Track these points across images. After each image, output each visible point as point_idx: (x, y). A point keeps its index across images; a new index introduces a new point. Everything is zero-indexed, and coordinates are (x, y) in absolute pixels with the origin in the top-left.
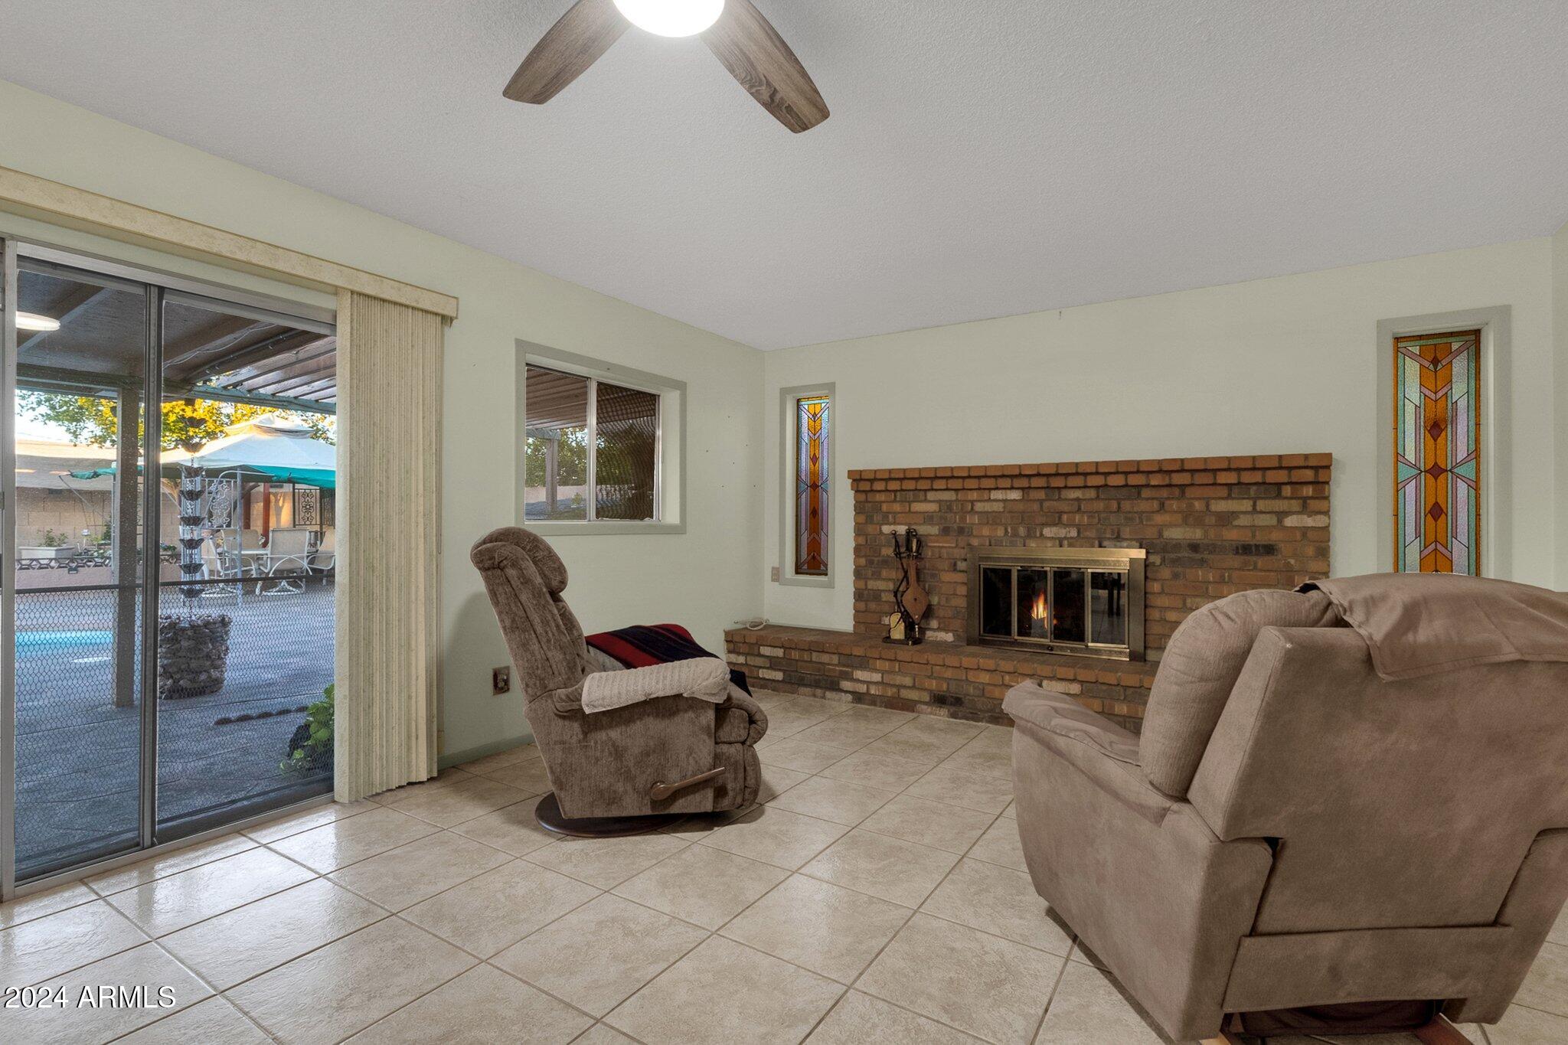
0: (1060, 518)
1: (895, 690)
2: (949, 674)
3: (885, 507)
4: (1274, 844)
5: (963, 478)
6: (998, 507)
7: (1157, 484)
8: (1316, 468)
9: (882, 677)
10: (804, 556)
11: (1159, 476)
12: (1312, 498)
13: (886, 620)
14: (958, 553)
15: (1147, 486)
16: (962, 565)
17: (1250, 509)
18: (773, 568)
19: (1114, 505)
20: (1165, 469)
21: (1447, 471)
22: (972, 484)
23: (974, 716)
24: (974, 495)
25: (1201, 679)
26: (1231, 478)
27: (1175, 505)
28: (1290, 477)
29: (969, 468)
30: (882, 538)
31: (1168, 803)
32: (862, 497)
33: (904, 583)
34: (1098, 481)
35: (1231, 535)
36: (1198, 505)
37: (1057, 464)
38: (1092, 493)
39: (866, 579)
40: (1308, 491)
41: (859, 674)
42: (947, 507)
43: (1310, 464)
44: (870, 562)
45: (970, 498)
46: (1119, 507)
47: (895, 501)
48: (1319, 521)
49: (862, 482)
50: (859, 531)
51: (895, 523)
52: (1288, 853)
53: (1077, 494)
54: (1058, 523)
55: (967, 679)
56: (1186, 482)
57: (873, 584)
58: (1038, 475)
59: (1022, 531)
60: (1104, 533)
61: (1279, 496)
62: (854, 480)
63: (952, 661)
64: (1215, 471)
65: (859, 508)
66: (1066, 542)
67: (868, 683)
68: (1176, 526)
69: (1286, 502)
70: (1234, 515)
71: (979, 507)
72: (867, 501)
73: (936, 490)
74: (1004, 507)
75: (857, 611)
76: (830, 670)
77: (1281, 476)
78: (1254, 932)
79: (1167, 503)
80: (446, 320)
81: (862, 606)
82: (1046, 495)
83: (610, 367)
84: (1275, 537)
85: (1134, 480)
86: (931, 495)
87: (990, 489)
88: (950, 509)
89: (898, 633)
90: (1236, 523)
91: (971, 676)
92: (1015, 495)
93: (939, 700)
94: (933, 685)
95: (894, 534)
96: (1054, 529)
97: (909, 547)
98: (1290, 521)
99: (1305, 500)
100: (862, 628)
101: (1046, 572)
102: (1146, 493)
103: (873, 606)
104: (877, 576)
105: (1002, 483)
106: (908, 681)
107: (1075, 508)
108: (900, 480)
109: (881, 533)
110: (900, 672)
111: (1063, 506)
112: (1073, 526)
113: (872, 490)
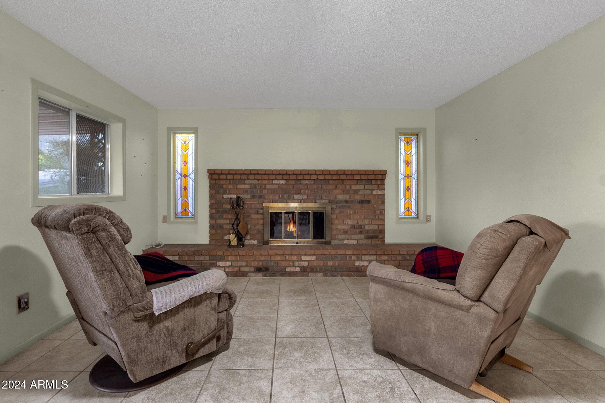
0: (300, 191)
1: (238, 268)
2: (263, 258)
3: (225, 186)
4: (505, 310)
5: (262, 174)
6: (276, 187)
7: (335, 179)
8: (382, 175)
9: (232, 263)
10: (179, 209)
11: (336, 176)
12: (380, 184)
13: (226, 237)
14: (258, 206)
15: (332, 179)
16: (261, 211)
17: (363, 188)
18: (164, 216)
19: (320, 186)
20: (338, 173)
21: (410, 177)
22: (266, 177)
23: (274, 275)
24: (266, 182)
25: (496, 257)
26: (358, 177)
27: (340, 186)
28: (375, 177)
29: (265, 170)
30: (224, 200)
31: (473, 303)
32: (214, 182)
33: (237, 221)
34: (315, 177)
35: (358, 197)
36: (348, 187)
37: (301, 170)
38: (312, 182)
39: (216, 219)
40: (379, 182)
41: (220, 263)
42: (255, 186)
43: (381, 173)
44: (218, 211)
45: (264, 183)
46: (322, 187)
47: (230, 184)
48: (382, 192)
49: (214, 175)
50: (212, 197)
51: (230, 194)
53: (307, 182)
54: (299, 193)
55: (271, 260)
56: (345, 178)
57: (219, 222)
58: (293, 174)
59: (286, 196)
60: (317, 197)
61: (371, 184)
62: (209, 174)
63: (265, 253)
64: (354, 174)
65: (212, 187)
66: (302, 201)
67: (225, 267)
68: (340, 194)
69: (373, 186)
70: (359, 190)
71: (268, 187)
72: (216, 183)
73: (249, 179)
74: (278, 187)
75: (211, 234)
76: (204, 263)
77: (372, 177)
78: (492, 342)
79: (338, 186)
81: (214, 231)
82: (295, 182)
84: (371, 197)
85: (328, 177)
86: (247, 182)
87: (273, 179)
88: (255, 187)
89: (234, 242)
90: (359, 193)
92: (283, 182)
93: (259, 270)
94: (256, 263)
95: (231, 199)
96: (298, 196)
97: (238, 205)
98: (375, 192)
99: (378, 185)
100: (214, 242)
102: (331, 182)
103: (219, 231)
104: (221, 218)
105: (278, 177)
106: (244, 264)
107: (306, 187)
108: (233, 174)
109: (223, 198)
110: (240, 260)
111: (302, 187)
112: (305, 194)
113: (219, 179)
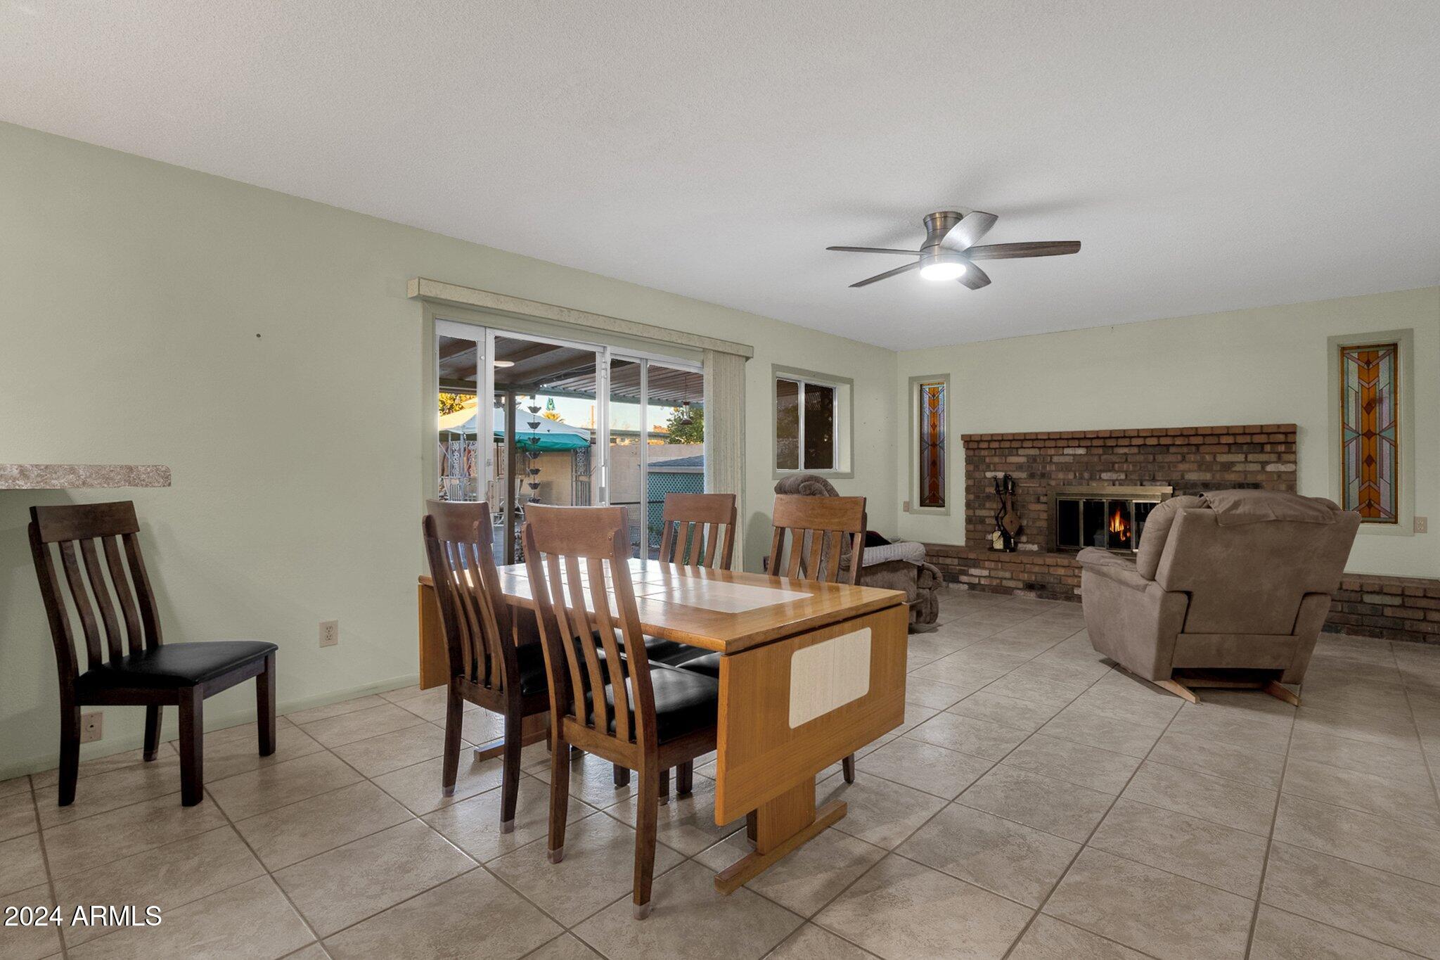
0: (1113, 467)
1: (998, 581)
2: (1036, 569)
3: (987, 460)
4: (1189, 594)
5: (1045, 440)
6: (1067, 459)
7: (1180, 443)
8: (1286, 434)
9: (990, 573)
10: (927, 493)
11: (1181, 438)
12: (1284, 452)
13: (989, 537)
14: (1040, 490)
15: (1174, 445)
16: (1043, 499)
17: (1243, 460)
18: (905, 502)
19: (1151, 457)
20: (1184, 434)
21: (1376, 434)
22: (1052, 444)
23: (1054, 596)
24: (1052, 451)
25: (1159, 530)
26: (1230, 440)
27: (1192, 457)
28: (1269, 439)
29: (1049, 433)
30: (986, 480)
31: (1147, 582)
32: (971, 453)
33: (1002, 512)
34: (1139, 442)
35: (1232, 477)
36: (1208, 458)
37: (1111, 431)
38: (1135, 450)
40: (1282, 448)
41: (973, 571)
42: (1033, 459)
43: (1282, 431)
44: (977, 497)
45: (1049, 453)
46: (1154, 459)
47: (995, 455)
48: (1290, 468)
49: (971, 443)
50: (969, 475)
51: (995, 471)
52: (1194, 598)
53: (1125, 450)
54: (1112, 470)
55: (1049, 573)
56: (1200, 443)
57: (980, 513)
58: (1098, 438)
59: (1086, 475)
60: (1144, 476)
61: (1262, 451)
62: (965, 442)
63: (1039, 561)
64: (1219, 435)
65: (969, 461)
66: (1117, 483)
67: (980, 577)
68: (1194, 471)
69: (1267, 455)
70: (1233, 464)
71: (1055, 459)
72: (974, 456)
73: (1024, 448)
74: (1073, 459)
75: (967, 531)
76: (952, 569)
77: (1263, 439)
78: (1183, 632)
79: (1187, 456)
80: (747, 359)
82: (1104, 451)
84: (1260, 478)
85: (1164, 441)
86: (1021, 452)
87: (1063, 447)
88: (1035, 461)
89: (999, 545)
90: (1234, 469)
91: (1052, 570)
92: (1081, 451)
93: (1030, 587)
94: (1026, 576)
95: (995, 478)
96: (1109, 474)
97: (1006, 487)
98: (1270, 468)
99: (1279, 454)
100: (972, 543)
101: (1103, 503)
102: (1172, 450)
103: (979, 527)
104: (982, 507)
105: (1071, 443)
106: (1008, 575)
107: (1124, 460)
108: (999, 441)
109: (985, 477)
110: (1002, 569)
111: (1115, 459)
112: (1122, 472)
113: (978, 448)
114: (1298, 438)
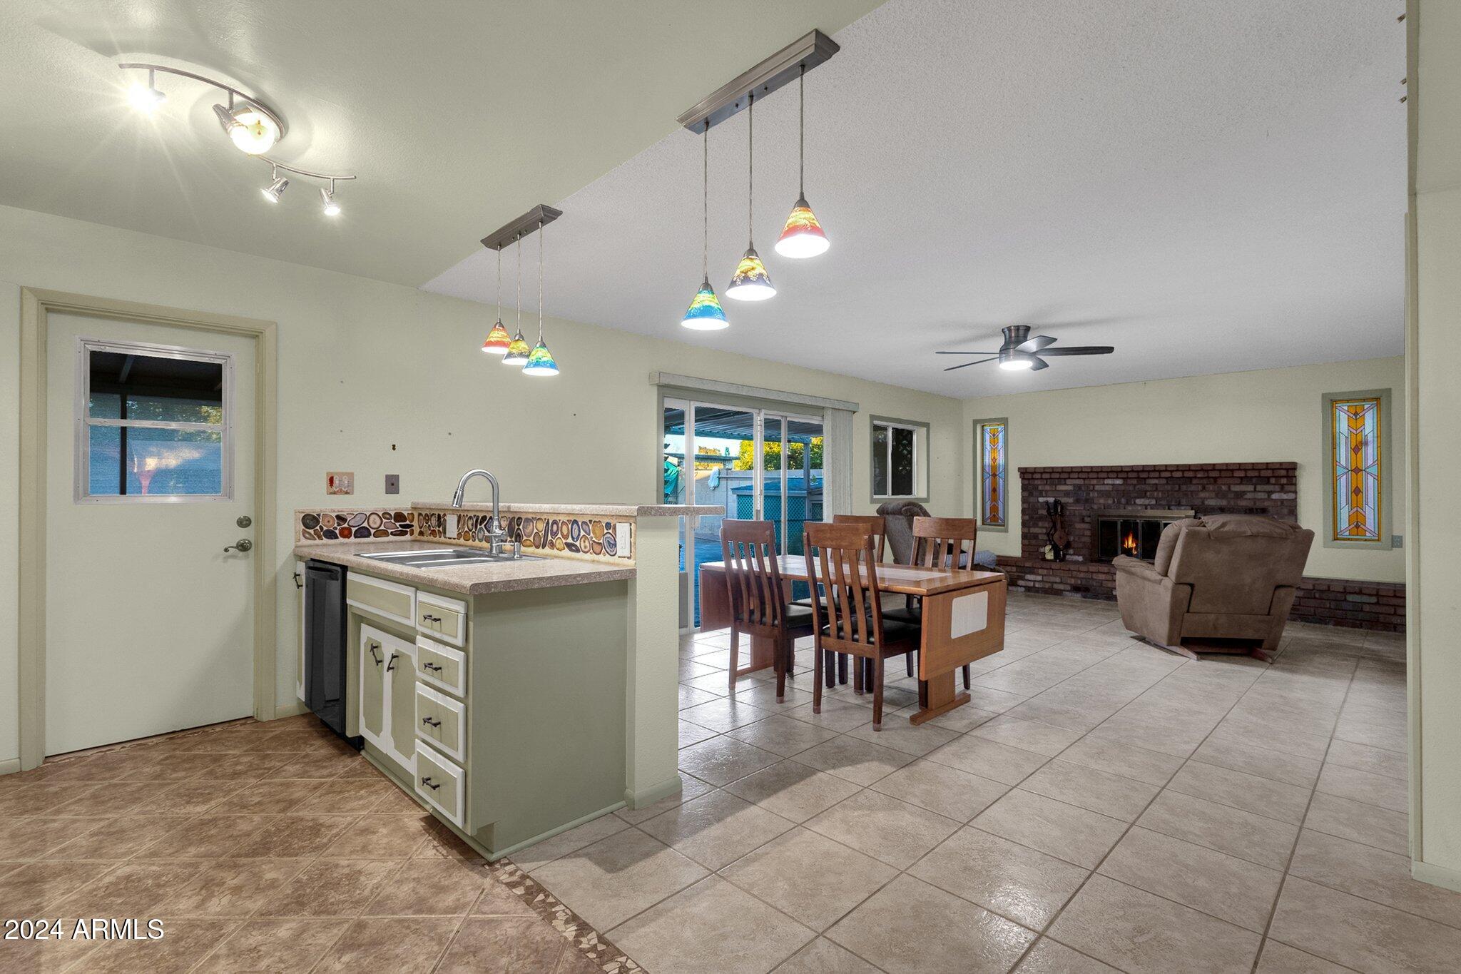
0: (1145, 494)
1: (1050, 585)
2: (1082, 575)
3: (1040, 488)
4: (1192, 586)
5: (1088, 472)
6: (1107, 488)
7: (1200, 476)
8: (1287, 470)
9: (1043, 578)
10: (988, 514)
11: (1202, 473)
12: (1286, 484)
13: (1042, 550)
14: (1085, 513)
15: (1195, 477)
16: (1087, 520)
17: (1252, 489)
19: (1177, 487)
20: (1204, 468)
21: (1362, 470)
22: (1095, 475)
23: (1096, 597)
24: (1095, 482)
25: (1170, 542)
26: (1242, 474)
27: (1211, 487)
28: (1273, 473)
29: (1092, 467)
30: (1039, 504)
31: (1162, 577)
32: (1026, 482)
33: (1053, 530)
34: (1168, 475)
35: (1243, 503)
36: (1224, 488)
37: (1143, 466)
38: (1164, 481)
39: (1029, 527)
40: (1284, 481)
41: (1029, 577)
42: (1079, 487)
43: (1283, 467)
44: (1031, 518)
45: (1092, 483)
46: (1180, 488)
47: (1046, 484)
48: (1291, 496)
49: (1025, 473)
50: (1024, 500)
51: (1046, 497)
52: (1196, 588)
53: (1156, 481)
54: (1144, 496)
55: (1092, 578)
56: (1217, 476)
57: (1034, 530)
58: (1132, 471)
59: (1123, 501)
60: (1171, 502)
61: (1268, 483)
62: (1021, 473)
63: (1084, 568)
64: (1232, 470)
65: (1024, 488)
66: (1149, 507)
67: (1034, 581)
68: (1212, 498)
69: (1272, 486)
70: (1244, 493)
71: (1097, 488)
72: (1029, 484)
73: (1071, 478)
74: (1112, 488)
75: (1023, 545)
76: (1011, 575)
77: (1269, 473)
78: (1188, 612)
79: (1207, 486)
80: (854, 412)
81: (1026, 542)
82: (1138, 482)
83: (900, 421)
84: (1266, 504)
85: (1187, 474)
86: (1068, 481)
87: (1104, 479)
88: (1080, 489)
89: (1050, 556)
90: (1246, 497)
91: (1095, 576)
92: (1119, 482)
93: (1076, 589)
94: (1073, 581)
95: (1047, 503)
96: (1143, 500)
97: (1056, 512)
98: (1274, 496)
99: (1282, 485)
100: (1027, 554)
101: (1137, 523)
102: (1195, 481)
103: (1033, 542)
104: (1036, 526)
105: (1111, 475)
106: (1058, 580)
107: (1154, 489)
108: (1050, 473)
109: (1038, 502)
110: (1053, 575)
111: (1148, 488)
112: (1153, 498)
113: (1032, 478)
114: (1297, 473)
